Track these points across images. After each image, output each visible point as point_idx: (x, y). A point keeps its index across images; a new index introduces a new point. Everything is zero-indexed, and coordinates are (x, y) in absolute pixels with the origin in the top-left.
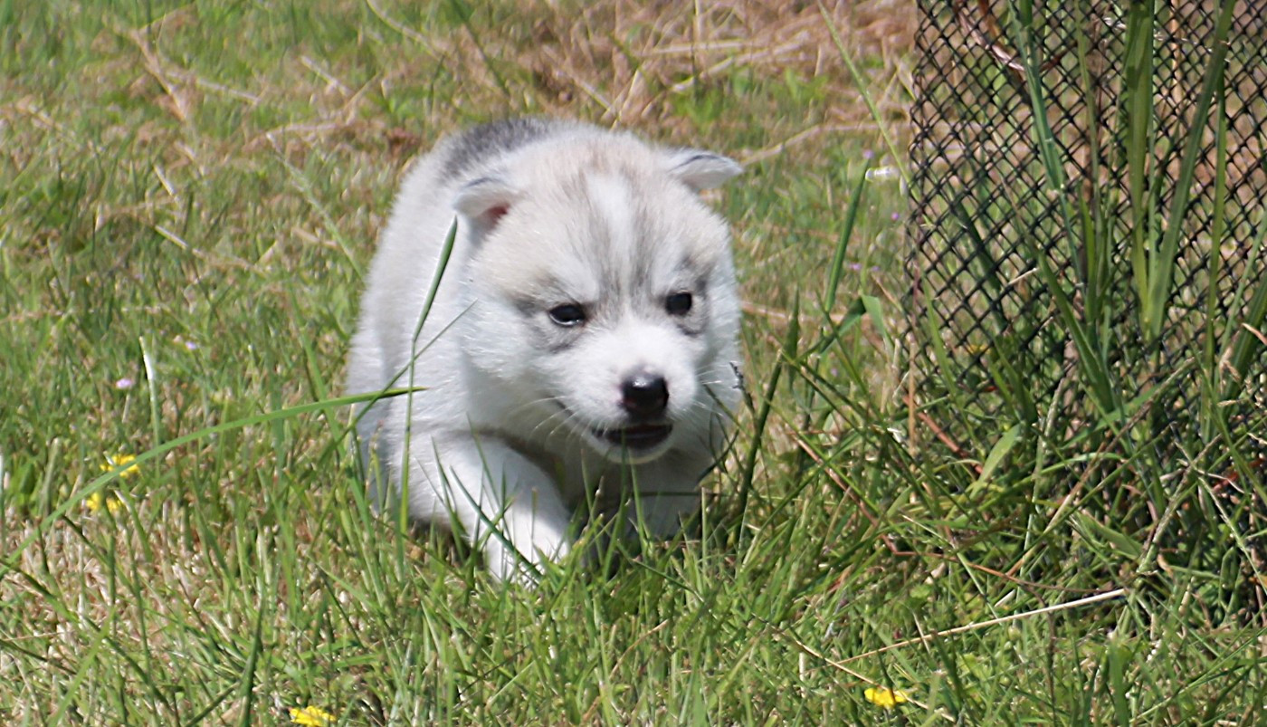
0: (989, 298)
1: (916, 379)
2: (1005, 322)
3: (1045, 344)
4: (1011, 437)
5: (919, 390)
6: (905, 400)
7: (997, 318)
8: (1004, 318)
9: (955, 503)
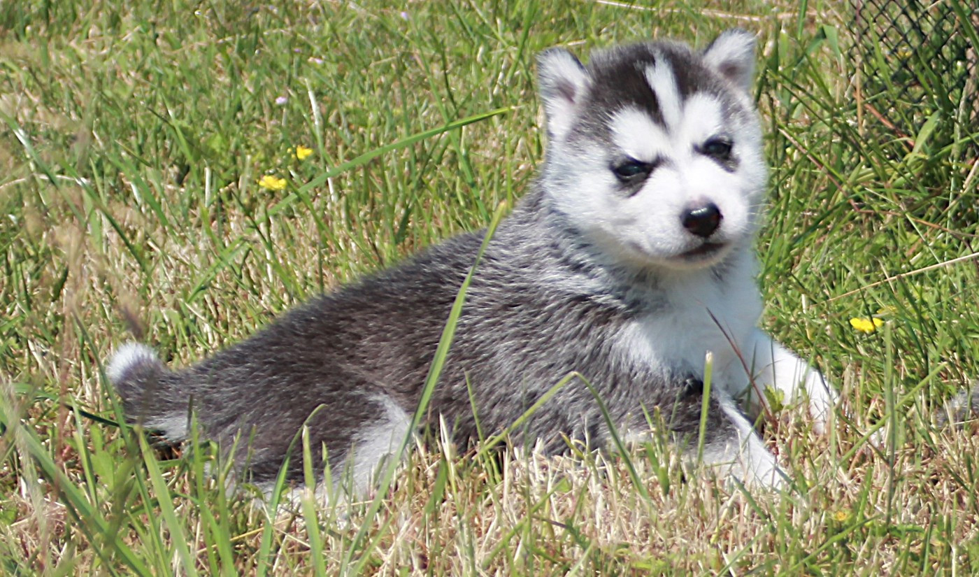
0: (911, 20)
1: (862, 80)
2: (922, 36)
3: (952, 51)
4: (933, 121)
5: (865, 87)
6: (854, 96)
7: (917, 33)
8: (923, 34)
9: (895, 170)
